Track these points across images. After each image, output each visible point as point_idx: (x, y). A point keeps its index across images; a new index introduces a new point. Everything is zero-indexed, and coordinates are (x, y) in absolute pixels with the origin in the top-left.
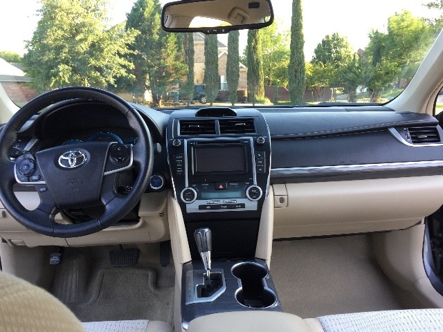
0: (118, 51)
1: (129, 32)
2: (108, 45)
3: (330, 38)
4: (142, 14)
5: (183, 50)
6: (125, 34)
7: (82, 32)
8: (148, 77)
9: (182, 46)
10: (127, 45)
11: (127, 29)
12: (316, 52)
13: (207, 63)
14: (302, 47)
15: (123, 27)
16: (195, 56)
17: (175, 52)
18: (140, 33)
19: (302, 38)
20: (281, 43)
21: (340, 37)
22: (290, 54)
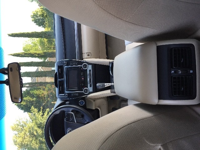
0: (41, 116)
1: (32, 111)
2: (38, 120)
3: (33, 19)
4: (24, 105)
5: (40, 87)
6: (34, 113)
7: (33, 132)
8: (53, 102)
9: (38, 87)
10: (38, 112)
11: (31, 112)
12: (40, 26)
13: (46, 76)
14: (38, 33)
15: (30, 114)
16: (43, 81)
17: (41, 90)
18: (33, 106)
19: (34, 33)
20: (36, 42)
21: (33, 14)
22: (41, 38)
